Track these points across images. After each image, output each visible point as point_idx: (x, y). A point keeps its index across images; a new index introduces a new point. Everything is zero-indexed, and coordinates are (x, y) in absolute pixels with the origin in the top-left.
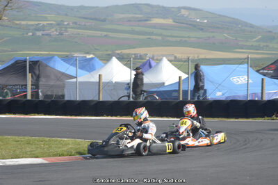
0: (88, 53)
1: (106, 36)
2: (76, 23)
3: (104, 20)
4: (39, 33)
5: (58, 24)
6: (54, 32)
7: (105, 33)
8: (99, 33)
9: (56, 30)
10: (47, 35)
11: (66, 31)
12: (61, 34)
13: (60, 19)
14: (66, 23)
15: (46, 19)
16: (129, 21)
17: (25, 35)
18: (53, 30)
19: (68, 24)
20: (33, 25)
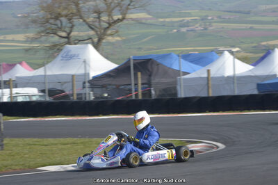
0: (234, 47)
1: (251, 28)
2: (220, 17)
3: (248, 13)
4: (184, 30)
5: (202, 20)
6: (198, 27)
7: (250, 25)
8: (244, 26)
9: (200, 26)
10: (191, 30)
11: (210, 26)
12: (206, 29)
13: (204, 14)
14: (210, 18)
15: (189, 15)
16: (274, 11)
17: (170, 32)
18: (197, 25)
19: (212, 19)
20: (177, 22)
